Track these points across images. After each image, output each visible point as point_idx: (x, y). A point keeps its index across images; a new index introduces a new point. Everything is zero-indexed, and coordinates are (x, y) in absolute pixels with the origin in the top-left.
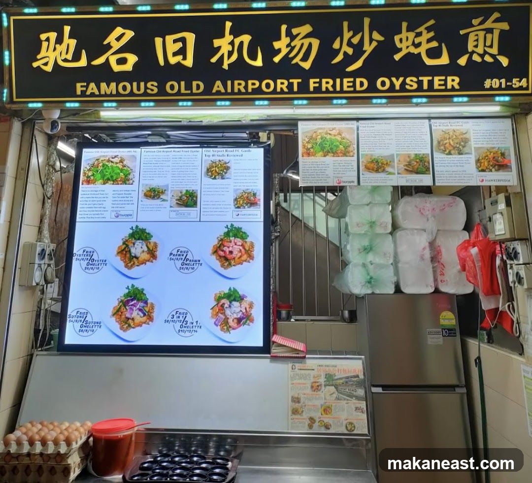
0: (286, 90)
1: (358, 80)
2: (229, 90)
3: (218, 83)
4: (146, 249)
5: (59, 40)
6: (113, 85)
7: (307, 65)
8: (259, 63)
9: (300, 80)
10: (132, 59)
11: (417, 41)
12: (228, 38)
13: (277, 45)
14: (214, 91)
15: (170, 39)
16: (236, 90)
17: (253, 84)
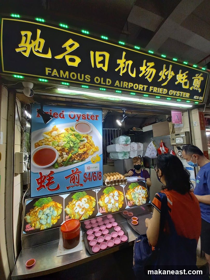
0: (142, 90)
1: (165, 90)
2: (121, 86)
3: (117, 82)
6: (67, 73)
7: (150, 80)
8: (134, 75)
9: (147, 86)
10: (78, 60)
11: (182, 78)
12: (123, 60)
13: (141, 69)
14: (115, 85)
15: (98, 53)
16: (124, 87)
17: (131, 85)
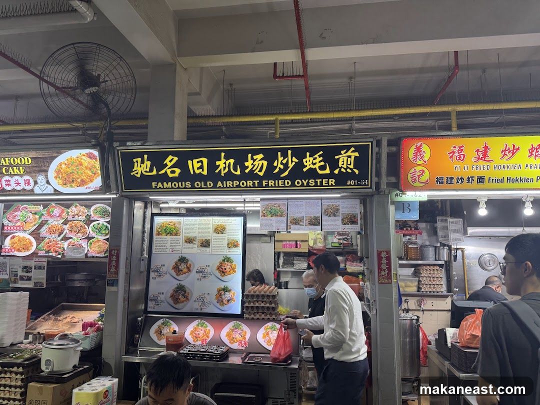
0: (252, 186)
1: (286, 181)
2: (225, 186)
3: (220, 183)
4: (186, 267)
5: (143, 162)
6: (170, 183)
7: (261, 174)
8: (238, 173)
9: (258, 181)
10: (178, 171)
11: (314, 162)
12: (223, 161)
13: (246, 164)
14: (218, 186)
15: (195, 161)
16: (228, 186)
17: (236, 183)
